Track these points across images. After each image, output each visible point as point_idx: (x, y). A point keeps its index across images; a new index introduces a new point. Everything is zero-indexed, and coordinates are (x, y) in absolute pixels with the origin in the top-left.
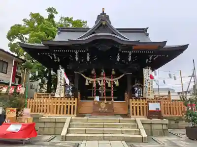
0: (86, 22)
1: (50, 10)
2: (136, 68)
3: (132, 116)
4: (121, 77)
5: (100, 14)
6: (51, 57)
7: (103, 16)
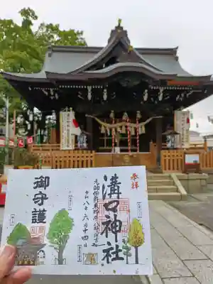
0: (82, 33)
1: (25, 12)
2: (168, 109)
3: (164, 171)
4: (148, 121)
5: (113, 28)
6: (47, 93)
7: (119, 31)
